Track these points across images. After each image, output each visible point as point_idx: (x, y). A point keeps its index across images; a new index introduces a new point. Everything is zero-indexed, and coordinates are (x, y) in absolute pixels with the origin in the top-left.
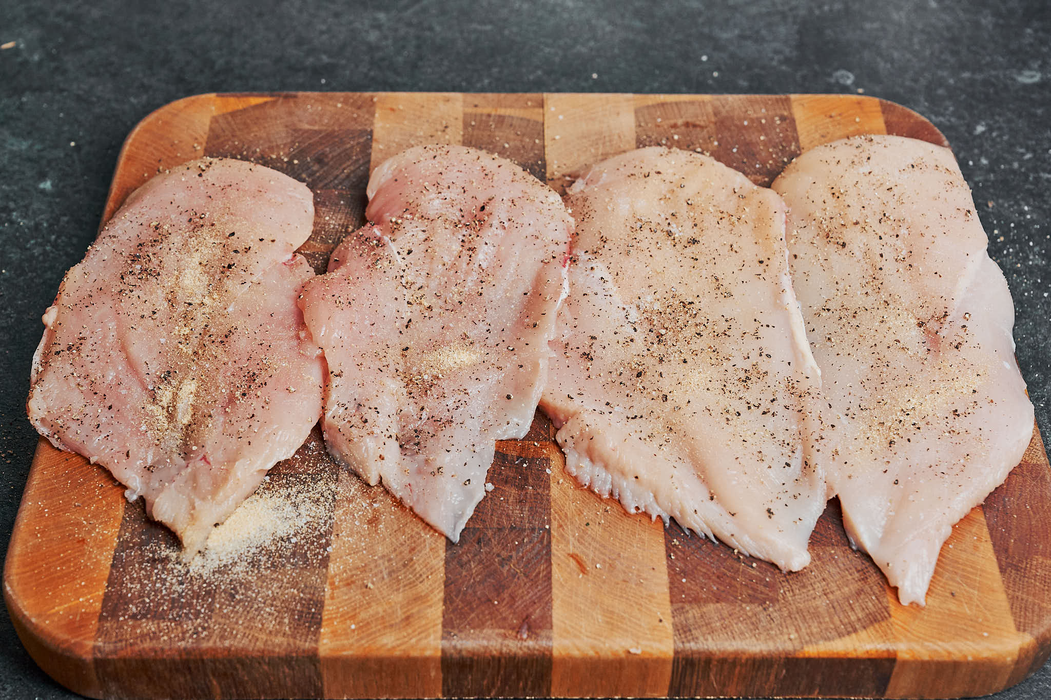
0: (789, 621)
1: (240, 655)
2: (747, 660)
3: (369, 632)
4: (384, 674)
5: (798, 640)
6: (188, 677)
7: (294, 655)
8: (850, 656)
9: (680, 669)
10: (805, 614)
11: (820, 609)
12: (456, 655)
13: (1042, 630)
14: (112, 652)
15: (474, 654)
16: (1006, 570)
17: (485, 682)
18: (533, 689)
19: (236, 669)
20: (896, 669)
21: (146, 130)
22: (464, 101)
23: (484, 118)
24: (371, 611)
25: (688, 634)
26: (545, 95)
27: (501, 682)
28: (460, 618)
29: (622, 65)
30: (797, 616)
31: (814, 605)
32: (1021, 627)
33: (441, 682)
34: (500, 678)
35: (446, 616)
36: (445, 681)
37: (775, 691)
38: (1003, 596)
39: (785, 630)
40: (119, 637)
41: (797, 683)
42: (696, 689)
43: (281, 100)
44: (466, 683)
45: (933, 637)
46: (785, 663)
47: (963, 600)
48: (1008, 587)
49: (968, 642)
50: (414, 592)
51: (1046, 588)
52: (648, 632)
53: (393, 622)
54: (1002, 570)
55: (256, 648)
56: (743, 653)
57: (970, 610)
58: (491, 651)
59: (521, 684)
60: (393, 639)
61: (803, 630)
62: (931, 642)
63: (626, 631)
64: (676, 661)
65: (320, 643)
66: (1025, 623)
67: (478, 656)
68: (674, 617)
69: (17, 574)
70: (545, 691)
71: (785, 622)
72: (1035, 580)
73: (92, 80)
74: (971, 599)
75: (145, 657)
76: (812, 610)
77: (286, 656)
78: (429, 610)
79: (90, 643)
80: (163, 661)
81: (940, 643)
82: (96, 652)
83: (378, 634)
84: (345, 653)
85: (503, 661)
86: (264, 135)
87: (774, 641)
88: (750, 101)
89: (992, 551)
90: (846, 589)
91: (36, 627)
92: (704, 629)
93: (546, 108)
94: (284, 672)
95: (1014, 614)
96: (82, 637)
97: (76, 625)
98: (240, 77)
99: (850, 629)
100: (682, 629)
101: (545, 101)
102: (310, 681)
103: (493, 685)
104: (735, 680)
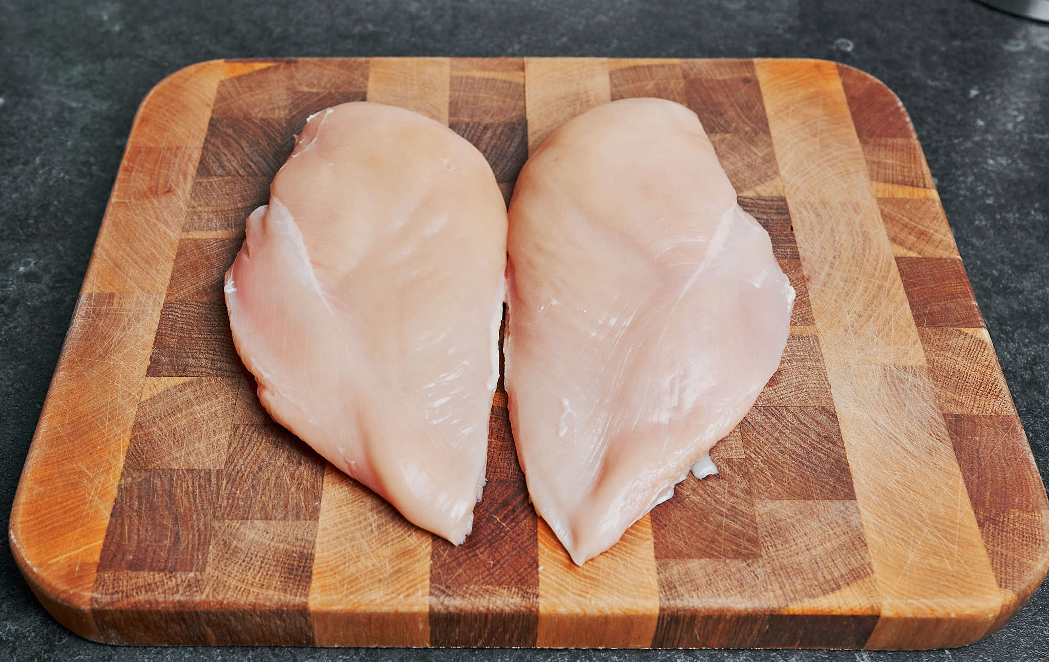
0: (773, 578)
1: (232, 609)
2: (732, 617)
3: (358, 586)
4: (373, 626)
5: (783, 598)
6: (184, 626)
7: (285, 609)
8: (834, 613)
9: (665, 625)
10: (789, 570)
11: (803, 565)
12: (443, 611)
13: (1023, 586)
14: (108, 604)
15: (461, 610)
16: (984, 524)
17: (472, 634)
18: (519, 640)
19: (229, 620)
20: (878, 625)
21: (159, 94)
22: (451, 66)
23: (470, 80)
24: (360, 565)
25: (673, 591)
26: (526, 59)
27: (488, 633)
28: (448, 574)
29: (640, 33)
30: (781, 572)
31: (797, 560)
32: (1002, 583)
33: (429, 633)
34: (487, 631)
35: (434, 571)
36: (433, 633)
37: (756, 644)
38: (983, 552)
39: (770, 587)
40: (116, 589)
41: (779, 636)
42: (679, 641)
43: (283, 65)
44: (453, 635)
45: (916, 594)
46: (769, 619)
47: (944, 555)
48: (987, 542)
49: (952, 600)
50: (402, 546)
51: (1025, 542)
52: (633, 589)
53: (381, 577)
54: (981, 525)
55: (247, 602)
56: (729, 610)
57: (952, 566)
58: (478, 608)
59: (508, 636)
60: (381, 593)
61: (787, 586)
62: (915, 599)
63: (612, 587)
64: (661, 618)
65: (310, 597)
66: (1006, 579)
67: (466, 612)
68: (658, 573)
69: (22, 523)
70: (531, 642)
71: (769, 578)
72: (1013, 534)
73: (165, 47)
74: (951, 553)
75: (141, 608)
76: (795, 566)
77: (277, 609)
78: (417, 565)
79: (88, 595)
80: (158, 613)
81: (924, 600)
82: (94, 602)
83: (367, 589)
84: (335, 608)
85: (490, 616)
86: (267, 98)
87: (760, 599)
88: (717, 65)
89: (969, 504)
90: (828, 544)
91: (38, 576)
92: (689, 586)
93: (526, 70)
94: (275, 623)
95: (995, 570)
96: (80, 588)
97: (74, 576)
98: (295, 44)
99: (834, 586)
100: (668, 585)
101: (526, 66)
102: (301, 632)
103: (480, 637)
104: (718, 633)
